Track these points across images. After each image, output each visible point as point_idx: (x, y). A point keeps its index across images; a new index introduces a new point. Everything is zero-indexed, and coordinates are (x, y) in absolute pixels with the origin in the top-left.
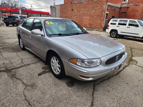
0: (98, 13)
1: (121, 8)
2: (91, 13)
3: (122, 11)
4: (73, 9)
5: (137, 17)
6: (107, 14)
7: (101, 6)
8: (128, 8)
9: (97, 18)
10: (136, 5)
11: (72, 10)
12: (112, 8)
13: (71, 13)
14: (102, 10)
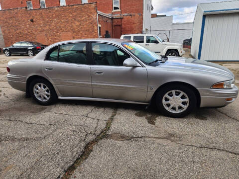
0: (85, 26)
1: (112, 19)
2: (72, 26)
3: (114, 24)
4: (34, 20)
5: (135, 31)
6: (99, 27)
7: (89, 16)
8: (122, 19)
9: (86, 34)
10: (131, 15)
11: (32, 21)
12: (104, 19)
13: (30, 27)
14: (90, 21)
